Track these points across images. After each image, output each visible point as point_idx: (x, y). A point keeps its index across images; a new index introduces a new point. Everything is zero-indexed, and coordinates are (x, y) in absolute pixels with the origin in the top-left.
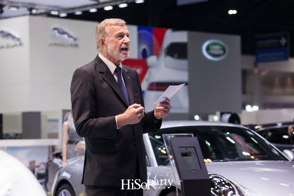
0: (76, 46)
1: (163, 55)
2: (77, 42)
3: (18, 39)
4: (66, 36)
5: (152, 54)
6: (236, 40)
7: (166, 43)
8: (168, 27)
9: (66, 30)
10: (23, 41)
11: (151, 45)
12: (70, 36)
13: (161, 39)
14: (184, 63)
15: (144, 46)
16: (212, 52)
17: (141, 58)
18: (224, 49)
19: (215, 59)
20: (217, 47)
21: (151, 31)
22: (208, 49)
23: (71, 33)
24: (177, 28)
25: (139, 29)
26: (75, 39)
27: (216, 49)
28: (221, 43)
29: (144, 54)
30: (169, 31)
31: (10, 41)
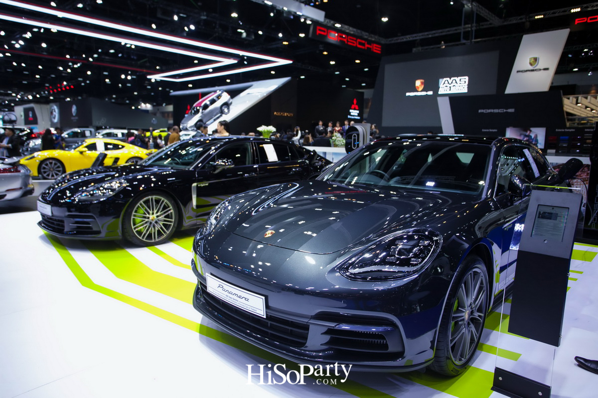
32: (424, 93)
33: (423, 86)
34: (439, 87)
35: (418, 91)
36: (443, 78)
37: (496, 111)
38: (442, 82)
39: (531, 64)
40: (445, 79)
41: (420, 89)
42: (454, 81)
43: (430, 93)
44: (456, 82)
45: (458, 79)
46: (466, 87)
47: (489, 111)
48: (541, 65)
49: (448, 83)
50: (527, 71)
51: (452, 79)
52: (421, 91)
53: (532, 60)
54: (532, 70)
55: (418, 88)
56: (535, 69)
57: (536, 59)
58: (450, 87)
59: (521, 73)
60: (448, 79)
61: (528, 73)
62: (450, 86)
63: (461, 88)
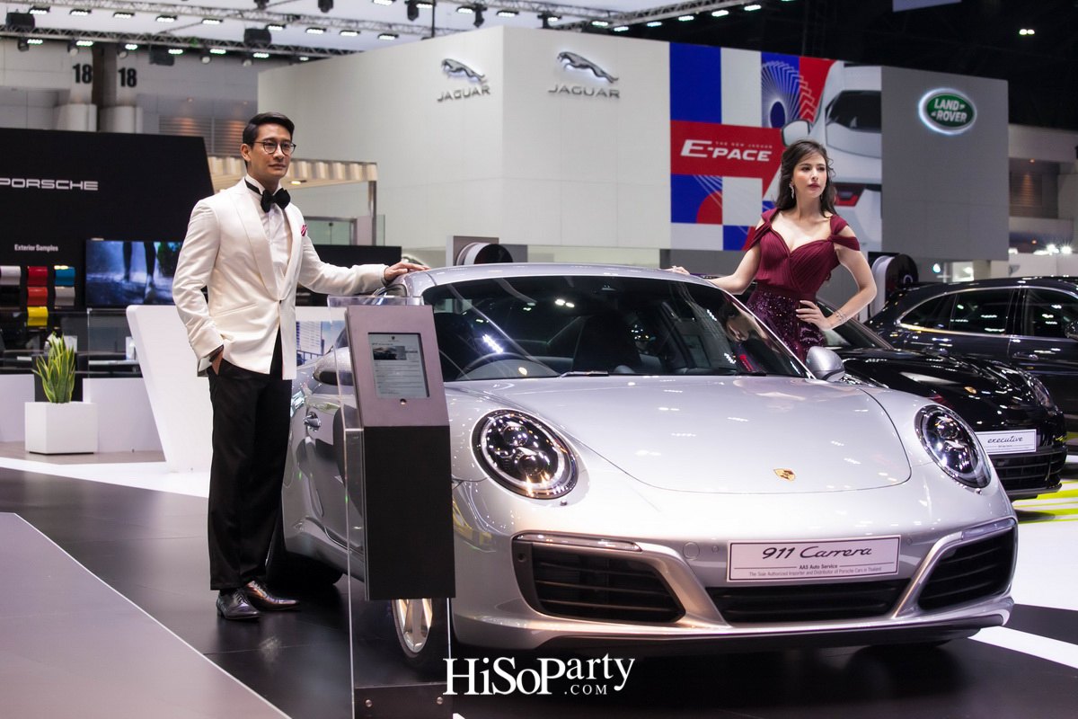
0: (614, 95)
1: (822, 119)
2: (615, 87)
3: (480, 79)
4: (589, 71)
5: (796, 117)
6: (1000, 88)
7: (831, 92)
8: (835, 56)
10: (489, 84)
11: (794, 97)
12: (599, 73)
13: (818, 85)
14: (873, 139)
15: (777, 99)
16: (940, 115)
17: (770, 125)
18: (968, 110)
19: (948, 133)
20: (953, 105)
22: (930, 109)
24: (857, 59)
25: (765, 60)
26: (611, 80)
27: (950, 110)
29: (778, 116)
30: (837, 68)
31: (463, 84)
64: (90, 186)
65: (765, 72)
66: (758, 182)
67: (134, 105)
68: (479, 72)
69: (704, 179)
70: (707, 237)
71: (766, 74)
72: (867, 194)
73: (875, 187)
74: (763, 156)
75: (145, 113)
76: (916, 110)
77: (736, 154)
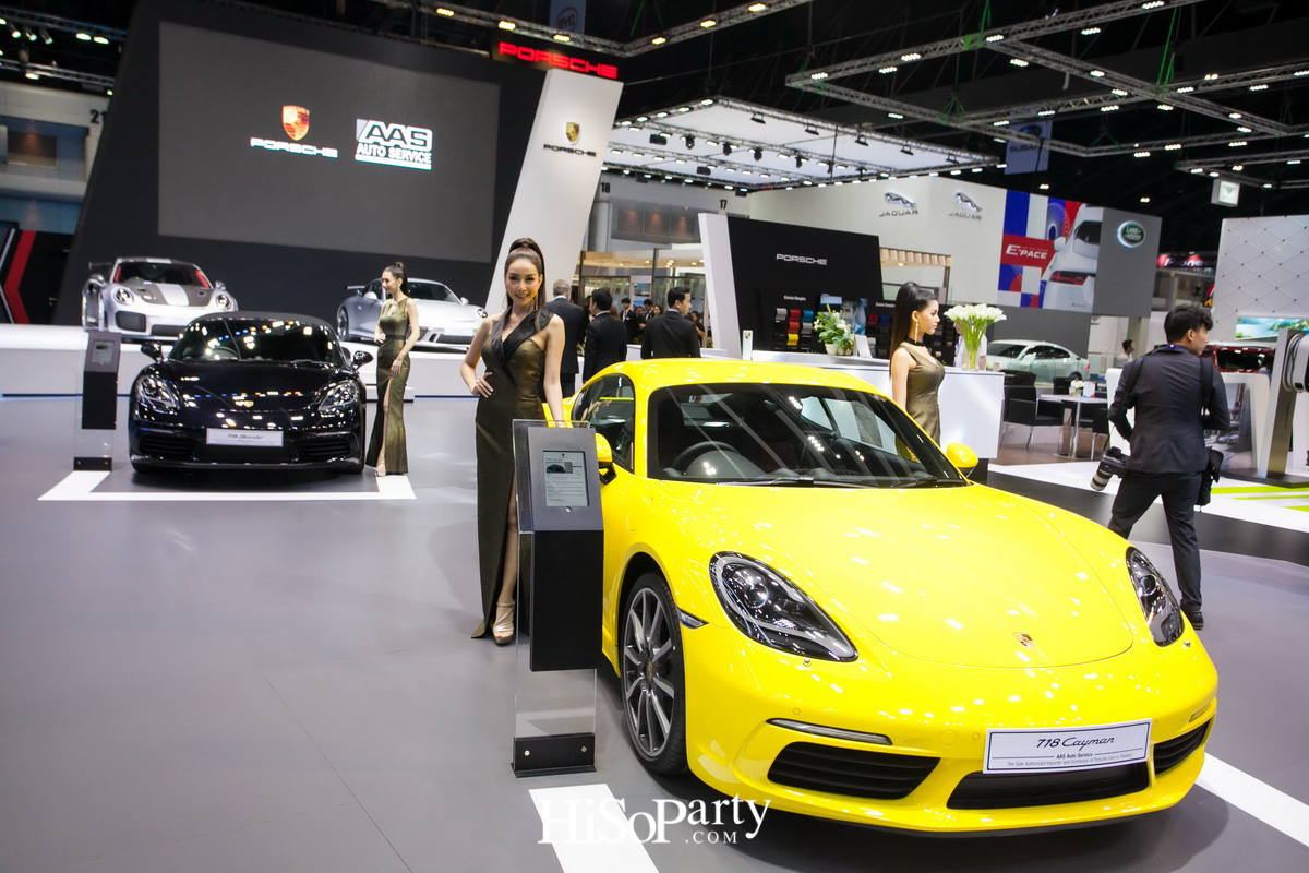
0: (979, 218)
1: (1073, 236)
2: (979, 214)
3: (912, 205)
4: (969, 204)
5: (1060, 235)
6: (1157, 222)
7: (1078, 222)
8: (1083, 201)
9: (971, 198)
10: (918, 208)
11: (1061, 224)
12: (974, 206)
13: (1073, 217)
14: (1095, 248)
15: (1053, 224)
16: (1128, 236)
17: (1048, 238)
18: (1142, 234)
19: (1130, 246)
20: (1135, 231)
21: (1063, 205)
22: (1124, 232)
23: (975, 201)
24: (1093, 203)
25: (1050, 201)
26: (979, 210)
27: (1134, 233)
28: (1140, 225)
29: (1052, 234)
30: (1083, 206)
31: (899, 207)
32: (311, 150)
33: (307, 127)
34: (356, 143)
35: (290, 140)
36: (368, 118)
37: (802, 260)
38: (363, 127)
39: (570, 138)
40: (372, 123)
41: (299, 135)
42: (397, 135)
43: (331, 153)
44: (403, 139)
45: (407, 131)
46: (428, 156)
47: (792, 258)
48: (583, 143)
49: (382, 136)
50: (560, 149)
51: (392, 126)
52: (301, 142)
53: (572, 129)
54: (571, 151)
55: (293, 131)
56: (574, 148)
57: (577, 129)
58: (387, 148)
59: (550, 150)
60: (382, 125)
61: (563, 152)
62: (387, 144)
63: (417, 156)
64: (822, 262)
65: (1049, 209)
66: (1039, 270)
67: (608, 202)
68: (911, 201)
69: (1015, 267)
70: (1013, 299)
71: (1050, 209)
72: (1089, 279)
73: (1093, 275)
74: (1043, 256)
75: (614, 208)
76: (1116, 233)
77: (1031, 254)
